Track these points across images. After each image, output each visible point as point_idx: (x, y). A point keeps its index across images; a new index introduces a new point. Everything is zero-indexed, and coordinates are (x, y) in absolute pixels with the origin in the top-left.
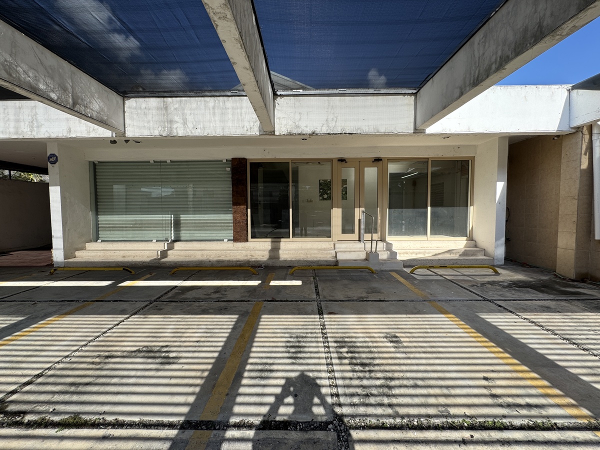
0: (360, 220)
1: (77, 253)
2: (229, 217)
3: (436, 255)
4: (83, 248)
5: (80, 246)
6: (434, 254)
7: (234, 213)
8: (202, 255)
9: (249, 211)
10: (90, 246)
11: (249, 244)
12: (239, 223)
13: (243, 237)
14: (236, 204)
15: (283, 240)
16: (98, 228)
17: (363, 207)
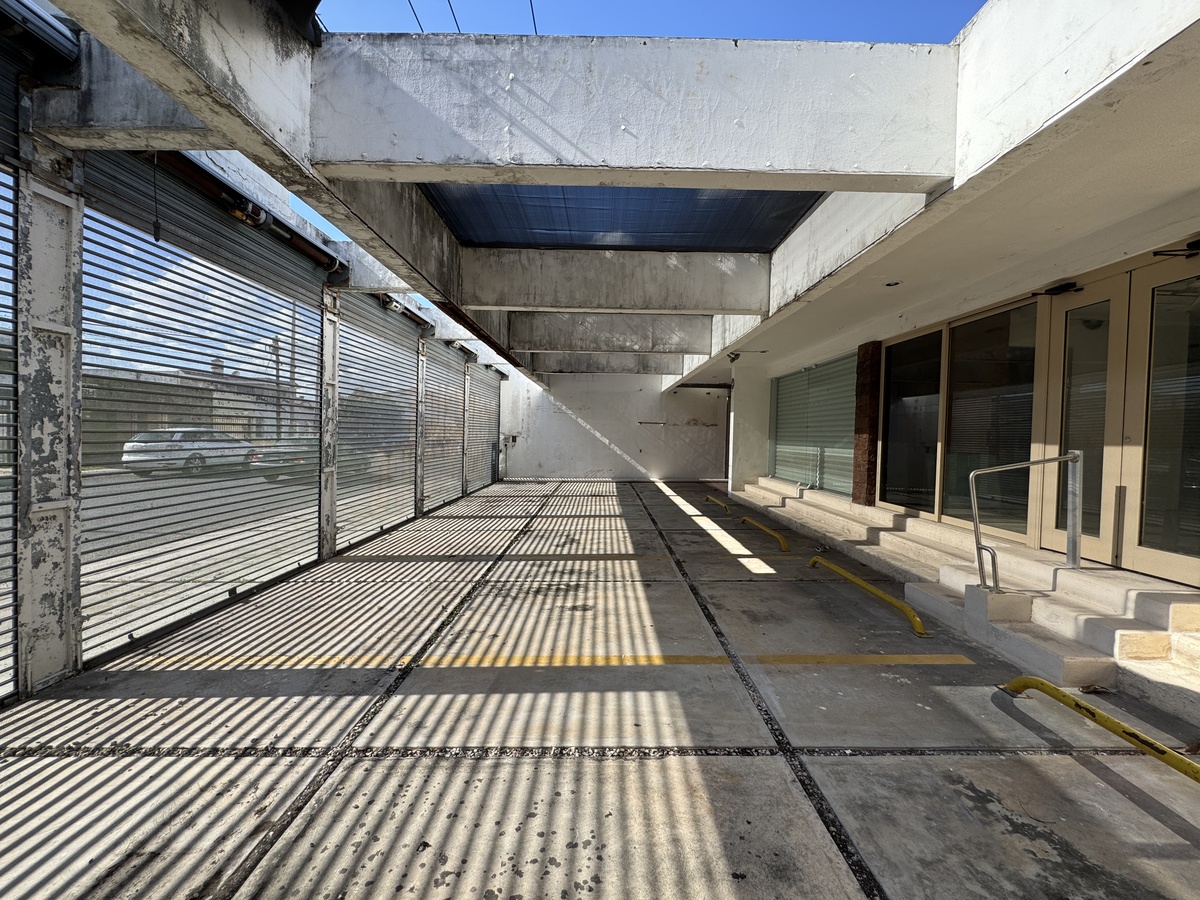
0: (1121, 492)
1: (748, 487)
2: (849, 453)
4: (754, 483)
5: (751, 479)
7: (856, 447)
9: (880, 444)
10: (762, 481)
11: (868, 510)
12: (859, 466)
13: (863, 495)
14: (858, 431)
15: (923, 514)
16: (775, 461)
17: (1136, 444)
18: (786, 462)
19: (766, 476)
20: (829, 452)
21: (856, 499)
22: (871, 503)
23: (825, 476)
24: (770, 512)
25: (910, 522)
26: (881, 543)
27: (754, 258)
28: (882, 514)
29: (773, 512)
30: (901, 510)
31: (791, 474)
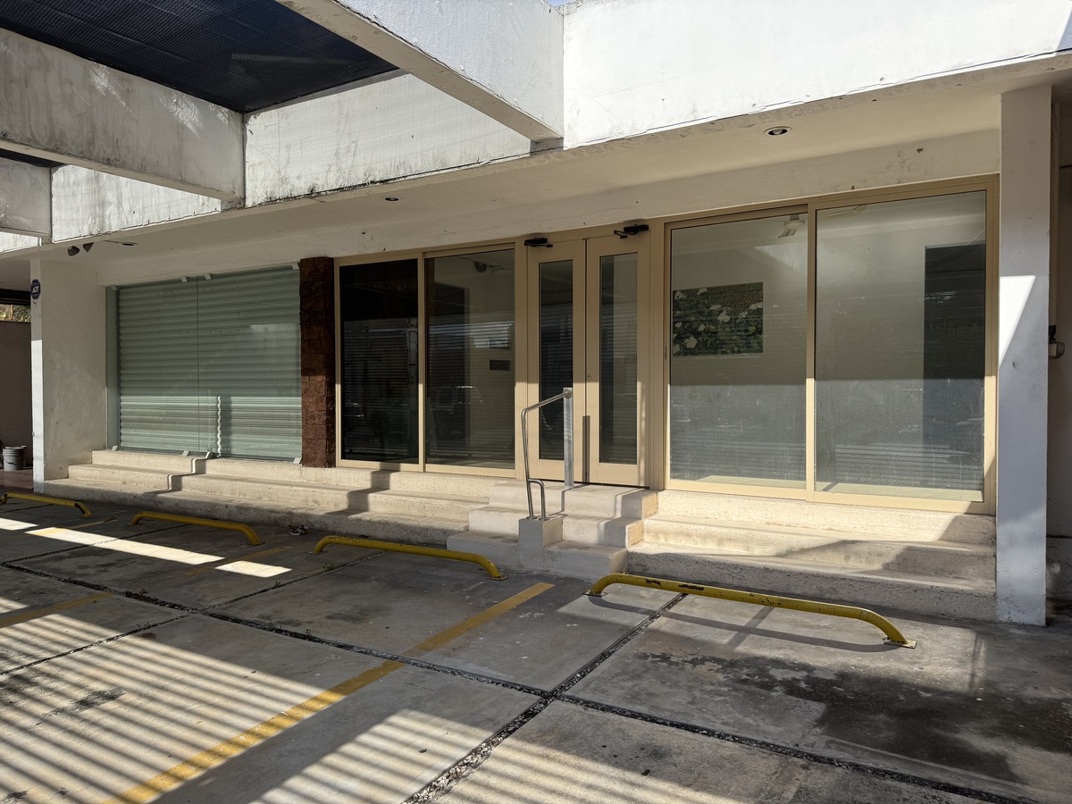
0: (586, 420)
1: (73, 470)
2: (295, 402)
3: (789, 553)
4: (86, 461)
5: (79, 456)
6: (783, 549)
7: (305, 394)
8: (233, 491)
9: (338, 388)
10: (100, 457)
11: (328, 471)
12: (313, 417)
13: (321, 454)
14: (307, 371)
15: (404, 466)
16: (118, 421)
17: (594, 381)
18: (144, 422)
19: (104, 448)
20: (238, 402)
21: (306, 461)
22: (331, 463)
23: (234, 437)
24: (162, 501)
25: (394, 477)
26: (371, 507)
27: (222, 114)
28: (355, 474)
29: (168, 499)
30: (376, 465)
31: (160, 440)
